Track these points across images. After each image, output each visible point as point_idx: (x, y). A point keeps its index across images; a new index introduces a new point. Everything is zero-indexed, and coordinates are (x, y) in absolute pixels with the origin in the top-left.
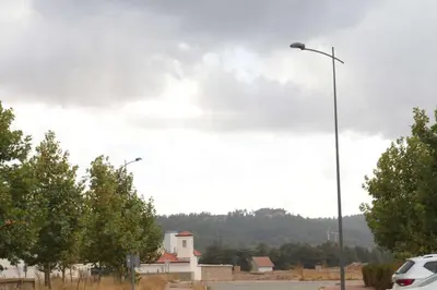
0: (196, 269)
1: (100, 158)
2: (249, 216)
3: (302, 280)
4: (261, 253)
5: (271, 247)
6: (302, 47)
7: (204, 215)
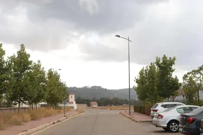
0: (75, 105)
1: (51, 69)
2: (89, 88)
3: (111, 109)
4: (94, 101)
5: (97, 99)
6: (119, 36)
7: (74, 88)
